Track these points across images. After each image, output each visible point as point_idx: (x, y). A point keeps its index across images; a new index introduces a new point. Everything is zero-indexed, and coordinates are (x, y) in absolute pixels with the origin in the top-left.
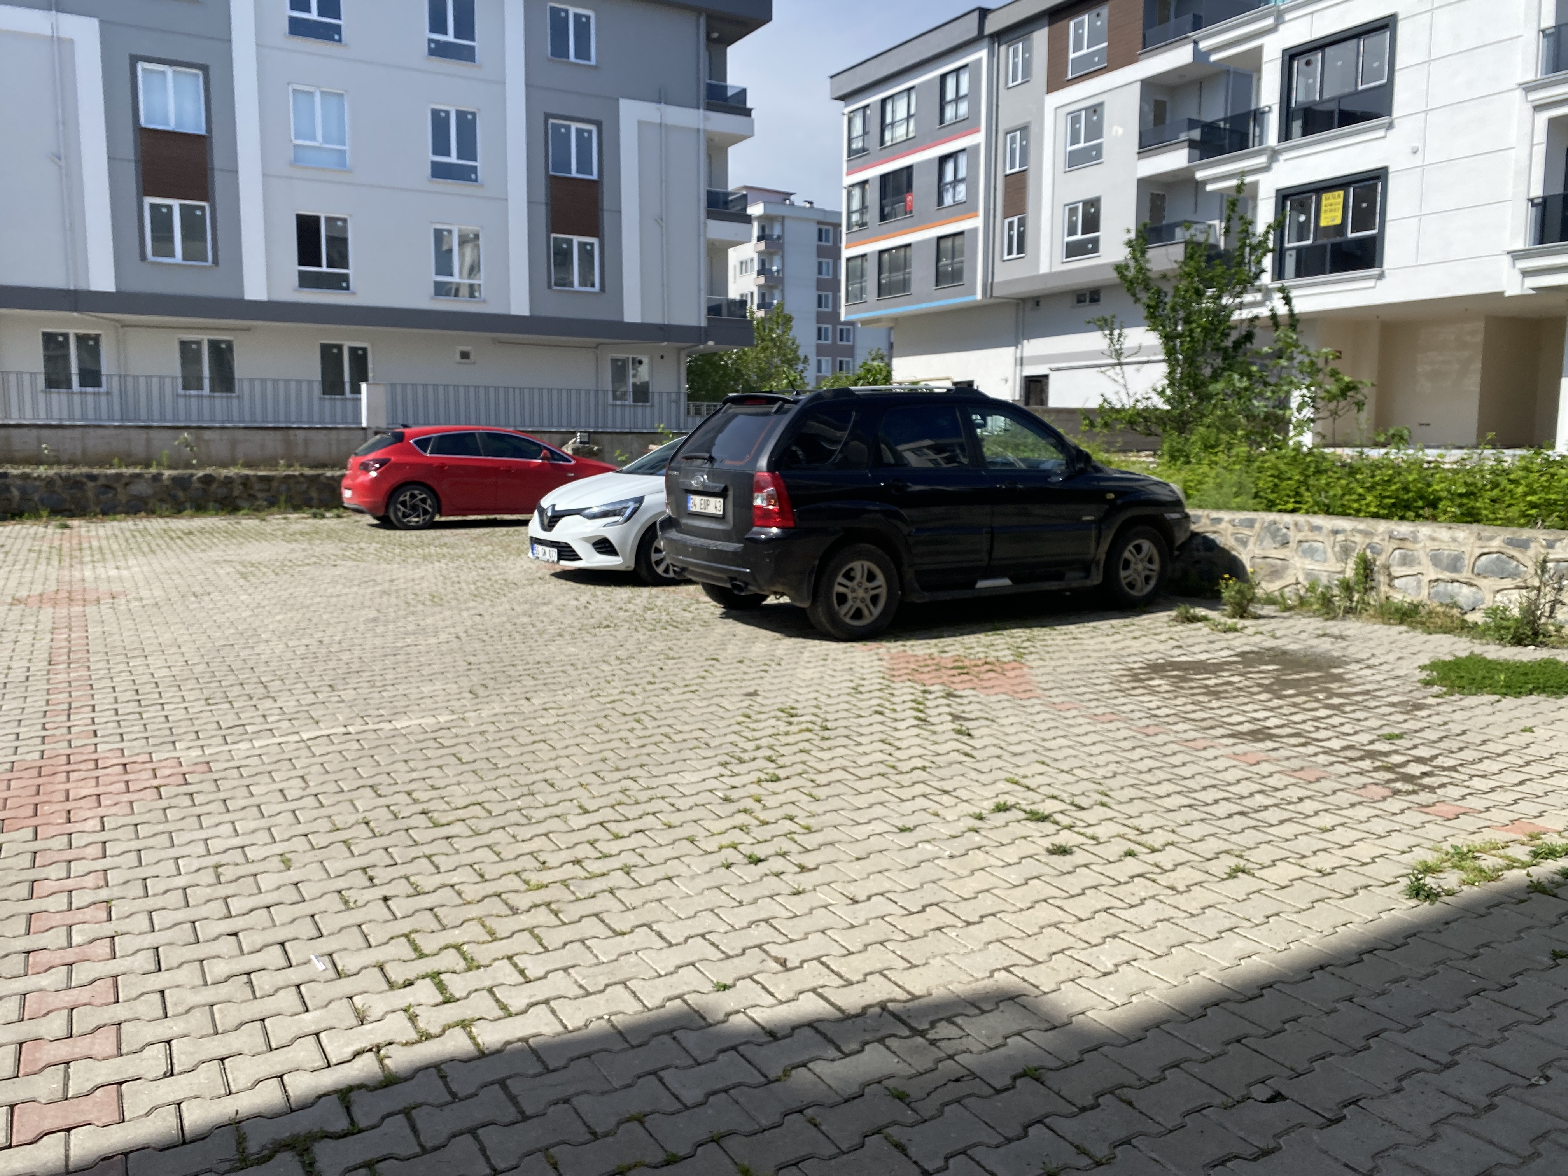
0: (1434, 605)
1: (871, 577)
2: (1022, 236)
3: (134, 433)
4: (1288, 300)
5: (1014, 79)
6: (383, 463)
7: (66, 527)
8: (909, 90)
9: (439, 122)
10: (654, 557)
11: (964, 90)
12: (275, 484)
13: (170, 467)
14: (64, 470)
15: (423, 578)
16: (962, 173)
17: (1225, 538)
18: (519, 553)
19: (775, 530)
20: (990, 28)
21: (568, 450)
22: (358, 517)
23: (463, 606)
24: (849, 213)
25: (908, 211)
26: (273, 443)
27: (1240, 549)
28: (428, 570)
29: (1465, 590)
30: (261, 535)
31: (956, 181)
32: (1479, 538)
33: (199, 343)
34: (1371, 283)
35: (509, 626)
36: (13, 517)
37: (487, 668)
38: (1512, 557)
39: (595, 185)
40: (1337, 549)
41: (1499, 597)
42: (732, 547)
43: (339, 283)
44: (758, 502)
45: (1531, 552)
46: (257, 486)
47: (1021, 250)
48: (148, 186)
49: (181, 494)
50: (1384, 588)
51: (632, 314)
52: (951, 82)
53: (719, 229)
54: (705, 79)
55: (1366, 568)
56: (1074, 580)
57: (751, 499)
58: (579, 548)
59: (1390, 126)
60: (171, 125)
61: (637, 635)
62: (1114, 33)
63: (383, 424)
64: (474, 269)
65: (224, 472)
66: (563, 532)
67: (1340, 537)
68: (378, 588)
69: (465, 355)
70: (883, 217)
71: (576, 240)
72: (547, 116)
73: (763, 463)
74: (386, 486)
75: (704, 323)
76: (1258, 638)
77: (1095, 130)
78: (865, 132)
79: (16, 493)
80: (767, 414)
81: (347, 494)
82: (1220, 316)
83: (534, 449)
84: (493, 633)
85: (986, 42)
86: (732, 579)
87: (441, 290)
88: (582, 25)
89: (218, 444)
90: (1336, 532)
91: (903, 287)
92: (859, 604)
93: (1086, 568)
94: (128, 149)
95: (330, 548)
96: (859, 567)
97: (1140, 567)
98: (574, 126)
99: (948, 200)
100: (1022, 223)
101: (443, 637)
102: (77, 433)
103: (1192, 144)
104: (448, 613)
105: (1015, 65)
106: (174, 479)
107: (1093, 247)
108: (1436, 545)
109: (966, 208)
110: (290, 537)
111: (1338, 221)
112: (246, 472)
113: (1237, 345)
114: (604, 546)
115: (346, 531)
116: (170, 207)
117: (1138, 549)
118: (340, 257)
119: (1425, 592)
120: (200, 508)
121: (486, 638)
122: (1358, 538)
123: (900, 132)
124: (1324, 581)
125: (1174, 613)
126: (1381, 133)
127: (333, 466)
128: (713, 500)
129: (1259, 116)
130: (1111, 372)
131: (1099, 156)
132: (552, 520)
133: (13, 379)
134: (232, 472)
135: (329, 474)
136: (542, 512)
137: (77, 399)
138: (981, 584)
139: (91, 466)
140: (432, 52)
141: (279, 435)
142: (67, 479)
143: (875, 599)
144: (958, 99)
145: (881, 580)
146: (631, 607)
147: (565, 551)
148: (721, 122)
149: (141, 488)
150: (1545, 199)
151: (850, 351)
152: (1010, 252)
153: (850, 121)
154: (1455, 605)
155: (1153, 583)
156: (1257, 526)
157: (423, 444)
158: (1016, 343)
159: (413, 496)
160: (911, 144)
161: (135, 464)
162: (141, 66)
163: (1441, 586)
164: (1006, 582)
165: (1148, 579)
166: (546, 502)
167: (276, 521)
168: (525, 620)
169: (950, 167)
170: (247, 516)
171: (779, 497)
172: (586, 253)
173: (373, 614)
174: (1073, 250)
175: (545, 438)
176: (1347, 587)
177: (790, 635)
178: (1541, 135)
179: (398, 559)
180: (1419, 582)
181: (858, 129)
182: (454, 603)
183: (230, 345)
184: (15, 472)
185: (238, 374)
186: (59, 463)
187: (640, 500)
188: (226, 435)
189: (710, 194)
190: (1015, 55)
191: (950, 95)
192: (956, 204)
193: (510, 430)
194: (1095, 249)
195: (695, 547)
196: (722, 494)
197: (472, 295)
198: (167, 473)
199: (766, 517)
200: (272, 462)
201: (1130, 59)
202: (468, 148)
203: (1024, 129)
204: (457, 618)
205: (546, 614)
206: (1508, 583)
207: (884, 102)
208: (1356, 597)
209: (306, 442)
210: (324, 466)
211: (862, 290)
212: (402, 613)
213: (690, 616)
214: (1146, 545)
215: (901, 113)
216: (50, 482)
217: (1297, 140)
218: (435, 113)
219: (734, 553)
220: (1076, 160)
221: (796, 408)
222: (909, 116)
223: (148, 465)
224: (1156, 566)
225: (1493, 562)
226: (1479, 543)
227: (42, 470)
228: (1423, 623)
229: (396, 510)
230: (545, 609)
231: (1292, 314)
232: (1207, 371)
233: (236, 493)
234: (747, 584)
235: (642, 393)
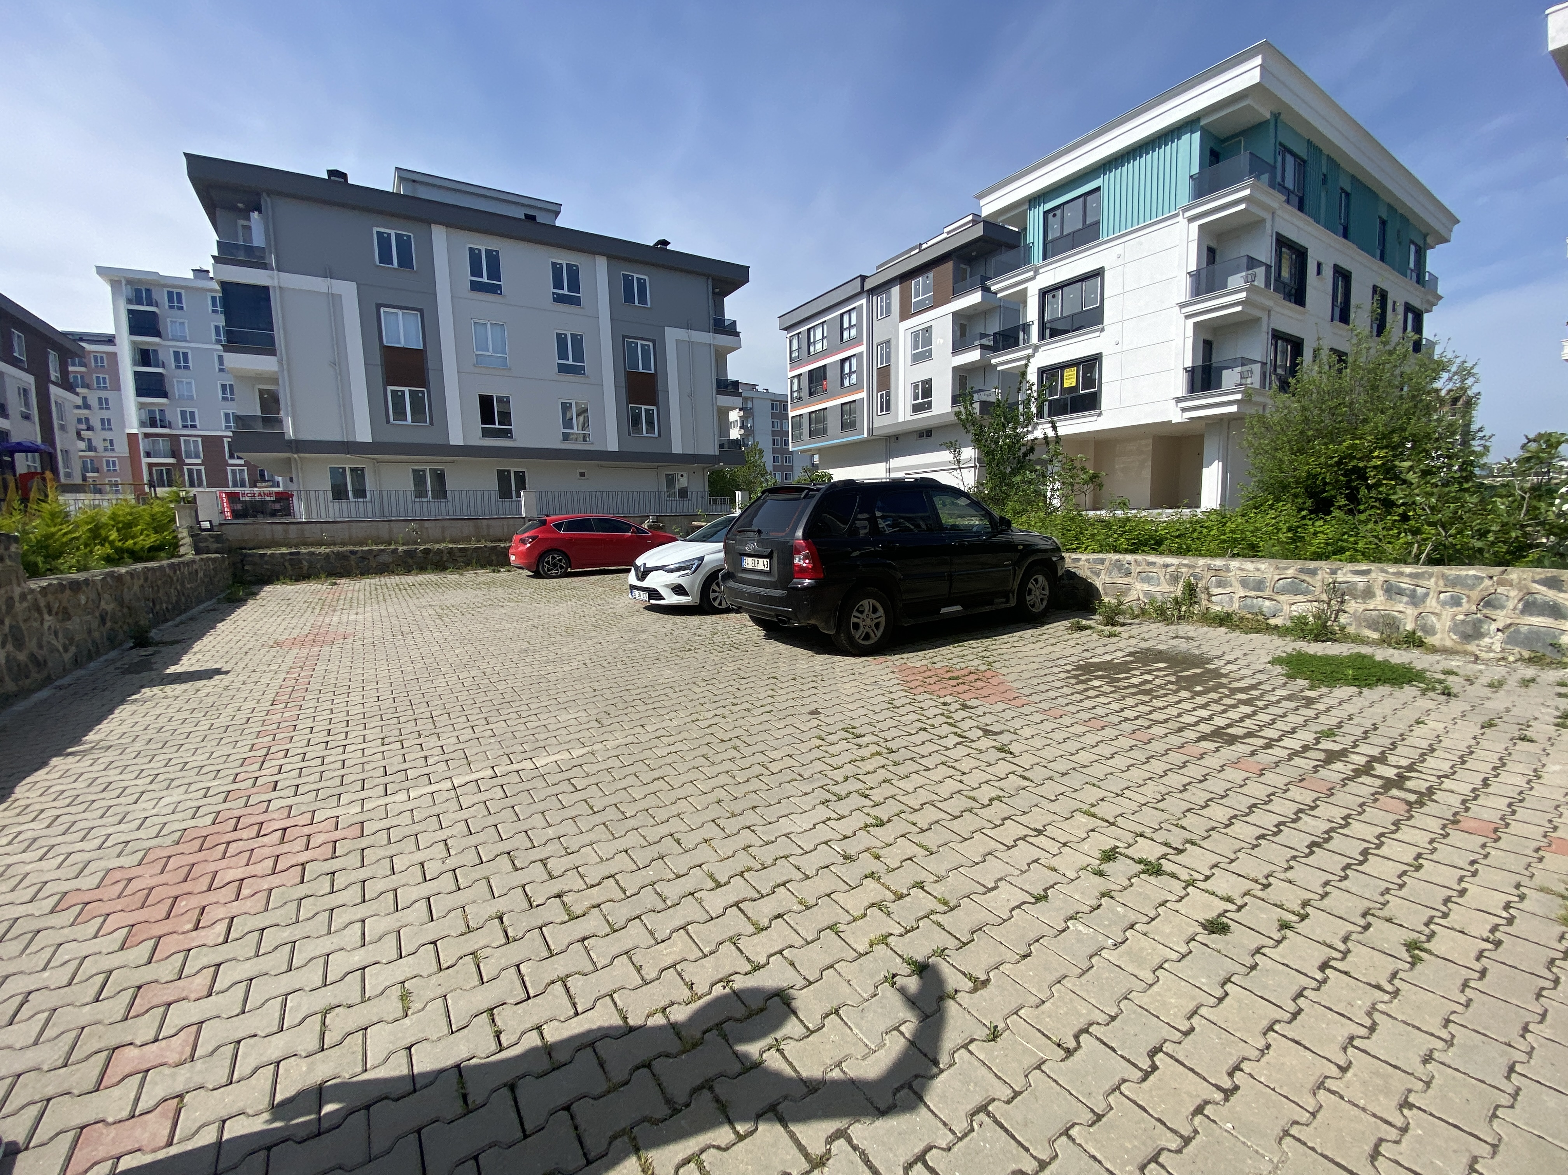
0: (1244, 613)
1: (875, 610)
2: (888, 402)
3: (381, 524)
4: (1055, 428)
5: (882, 314)
6: (534, 538)
7: (335, 584)
8: (823, 323)
9: (561, 340)
10: (712, 595)
11: (853, 322)
12: (469, 553)
13: (404, 544)
14: (336, 549)
15: (560, 613)
16: (854, 368)
17: (1084, 571)
18: (621, 592)
19: (807, 581)
20: (867, 287)
21: (645, 526)
22: (521, 571)
23: (588, 635)
24: (792, 392)
25: (825, 390)
26: (468, 529)
27: (1095, 578)
28: (563, 608)
29: (1267, 603)
30: (458, 585)
31: (851, 373)
32: (1277, 568)
33: (424, 471)
34: (1095, 418)
35: (620, 651)
36: (304, 579)
37: (608, 694)
38: (1303, 581)
39: (653, 377)
40: (1168, 577)
41: (1294, 607)
42: (778, 593)
43: (506, 434)
44: (796, 561)
45: (1319, 577)
46: (458, 554)
47: (888, 409)
48: (390, 379)
49: (410, 561)
50: (1204, 603)
51: (677, 449)
52: (846, 318)
53: (724, 400)
54: (712, 316)
55: (1191, 591)
56: (1000, 604)
57: (792, 559)
58: (663, 592)
59: (1103, 330)
60: (402, 344)
61: (713, 657)
62: (937, 287)
63: (534, 515)
64: (585, 426)
65: (437, 546)
66: (652, 580)
67: (1170, 569)
68: (531, 623)
69: (582, 475)
70: (811, 394)
71: (643, 407)
72: (624, 337)
73: (799, 533)
74: (536, 553)
75: (717, 453)
76: (1133, 641)
77: (928, 341)
78: (799, 348)
79: (305, 564)
80: (799, 499)
81: (513, 558)
82: (1018, 437)
83: (626, 527)
84: (610, 659)
85: (865, 295)
86: (777, 616)
87: (566, 437)
88: (642, 285)
89: (433, 530)
90: (1167, 566)
91: (825, 431)
92: (867, 629)
93: (1006, 595)
94: (377, 359)
95: (500, 593)
96: (867, 604)
97: (1038, 593)
98: (640, 342)
99: (847, 383)
100: (888, 394)
101: (574, 664)
102: (345, 525)
103: (983, 347)
104: (577, 642)
105: (882, 307)
106: (405, 551)
107: (929, 406)
108: (1244, 574)
109: (857, 387)
110: (477, 586)
111: (1074, 384)
112: (451, 546)
113: (1025, 455)
114: (679, 590)
115: (512, 580)
116: (403, 392)
117: (1036, 581)
118: (506, 418)
119: (1236, 605)
120: (422, 569)
121: (605, 664)
122: (1183, 570)
123: (819, 347)
124: (1159, 598)
125: (1067, 623)
126: (1097, 334)
127: (505, 541)
128: (761, 560)
129: (1026, 328)
130: (955, 473)
131: (931, 355)
132: (644, 574)
133: (312, 494)
134: (442, 546)
135: (502, 545)
136: (637, 568)
137: (353, 505)
138: (944, 610)
139: (354, 545)
140: (555, 300)
141: (471, 523)
142: (338, 554)
143: (877, 625)
144: (850, 327)
145: (881, 612)
146: (700, 632)
147: (654, 594)
148: (723, 340)
149: (385, 558)
150: (1193, 368)
151: (791, 468)
152: (882, 411)
153: (791, 342)
154: (1262, 613)
155: (1045, 603)
156: (1107, 562)
157: (559, 526)
158: (886, 460)
159: (553, 558)
160: (824, 353)
161: (382, 543)
162: (382, 310)
163: (1249, 601)
164: (959, 608)
165: (1042, 600)
166: (639, 561)
167: (470, 575)
168: (631, 646)
169: (847, 365)
170: (452, 573)
171: (811, 557)
172: (649, 414)
173: (526, 645)
174: (917, 408)
175: (631, 520)
176: (1177, 602)
177: (819, 652)
178: (1190, 332)
179: (544, 600)
180: (1232, 598)
181: (795, 346)
182: (581, 633)
183: (443, 471)
184: (304, 551)
185: (448, 487)
186: (335, 544)
187: (702, 559)
188: (439, 524)
189: (719, 382)
190: (882, 301)
191: (846, 325)
192: (851, 385)
193: (610, 516)
194: (930, 407)
195: (749, 594)
196: (769, 556)
197: (585, 440)
198: (400, 548)
199: (803, 572)
200: (468, 540)
201: (947, 301)
202: (579, 355)
203: (888, 342)
204: (584, 647)
205: (645, 640)
206: (1300, 598)
207: (809, 330)
208: (1184, 608)
209: (488, 527)
210: (500, 541)
211: (801, 434)
212: (545, 643)
213: (744, 638)
214: (1041, 578)
215: (819, 336)
216: (327, 556)
217: (1048, 340)
218: (559, 335)
219: (780, 598)
220: (918, 358)
221: (819, 494)
222: (823, 338)
223: (390, 544)
224: (1047, 592)
225: (1290, 583)
226: (1278, 572)
227: (323, 550)
228: (1237, 626)
229: (543, 567)
230: (644, 636)
231: (1057, 437)
232: (1009, 470)
233: (445, 559)
234: (789, 619)
235: (683, 493)
